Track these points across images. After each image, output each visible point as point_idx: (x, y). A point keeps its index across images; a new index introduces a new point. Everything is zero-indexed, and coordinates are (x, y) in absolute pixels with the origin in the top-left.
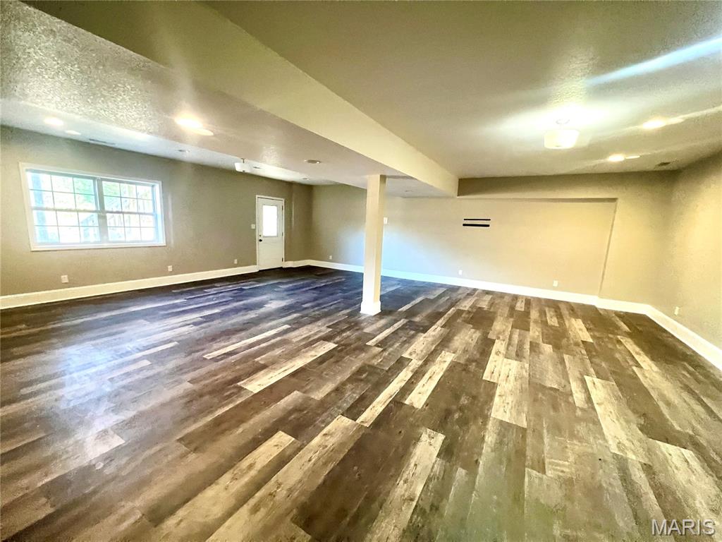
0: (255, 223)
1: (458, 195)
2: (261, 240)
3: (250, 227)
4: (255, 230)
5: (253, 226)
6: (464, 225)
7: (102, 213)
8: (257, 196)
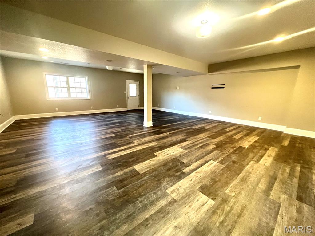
0: (126, 91)
1: (208, 73)
2: (128, 98)
3: (124, 92)
4: (126, 94)
5: (125, 92)
6: (212, 88)
7: (69, 88)
8: (127, 80)
